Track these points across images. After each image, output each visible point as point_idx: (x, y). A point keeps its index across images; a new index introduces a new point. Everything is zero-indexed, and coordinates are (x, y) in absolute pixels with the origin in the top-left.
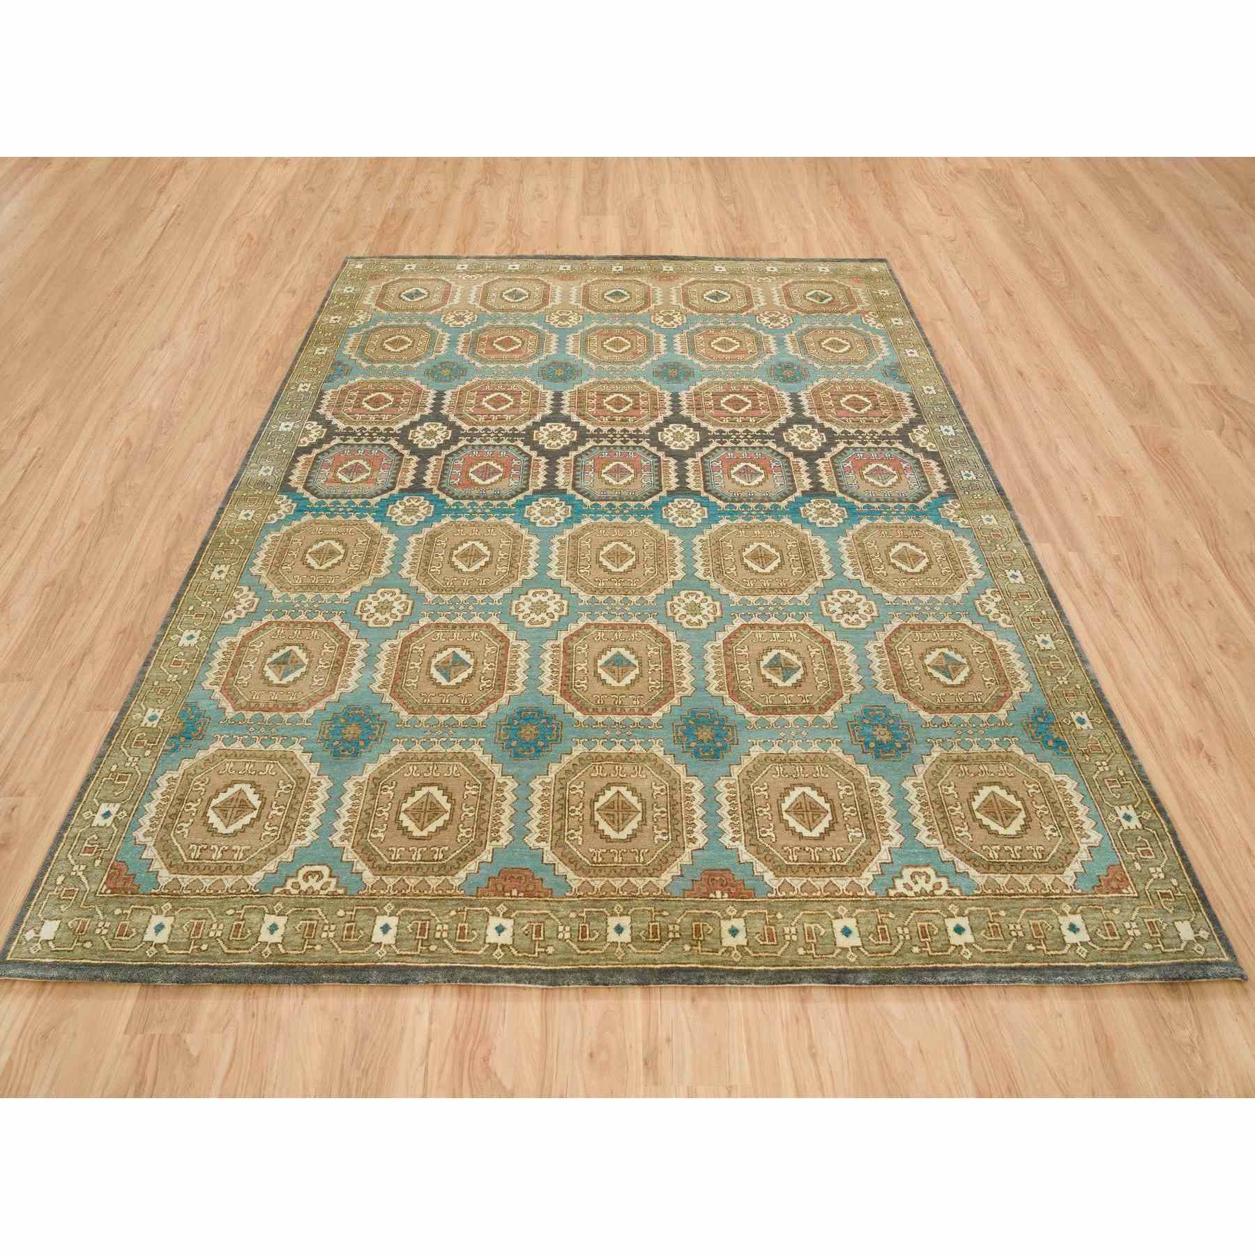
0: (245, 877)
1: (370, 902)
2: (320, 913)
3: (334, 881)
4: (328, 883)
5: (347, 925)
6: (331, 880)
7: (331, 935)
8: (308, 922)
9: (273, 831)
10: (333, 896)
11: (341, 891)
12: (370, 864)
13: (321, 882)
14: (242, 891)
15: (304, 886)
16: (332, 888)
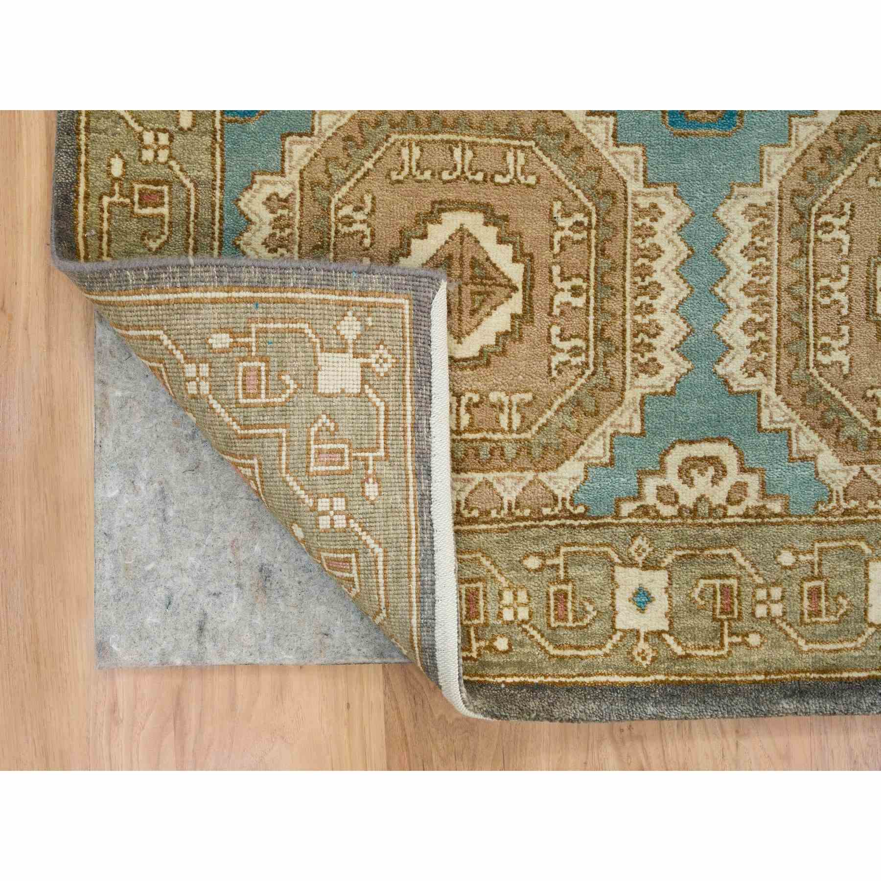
0: (543, 476)
1: (849, 530)
2: (741, 560)
3: (753, 482)
4: (741, 487)
5: (807, 585)
6: (746, 478)
7: (777, 610)
8: (718, 582)
9: (575, 351)
10: (759, 515)
11: (776, 507)
12: (829, 434)
13: (726, 484)
14: (546, 511)
15: (687, 497)
16: (752, 500)
